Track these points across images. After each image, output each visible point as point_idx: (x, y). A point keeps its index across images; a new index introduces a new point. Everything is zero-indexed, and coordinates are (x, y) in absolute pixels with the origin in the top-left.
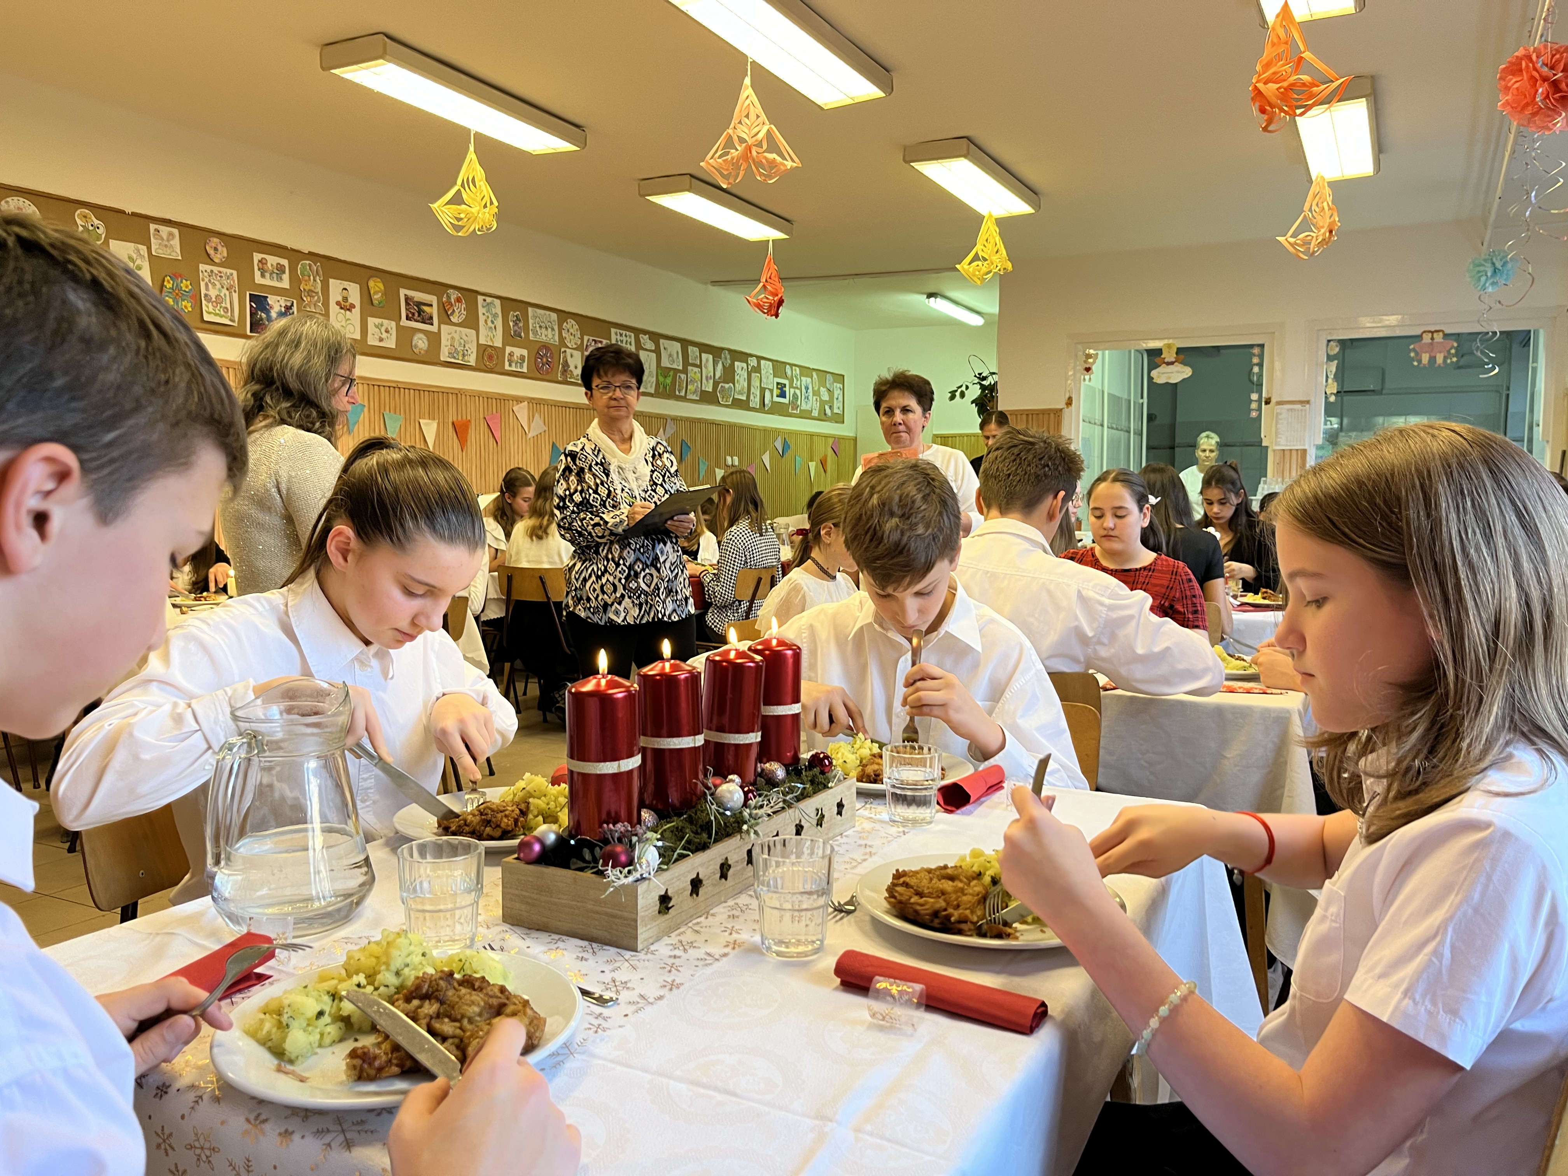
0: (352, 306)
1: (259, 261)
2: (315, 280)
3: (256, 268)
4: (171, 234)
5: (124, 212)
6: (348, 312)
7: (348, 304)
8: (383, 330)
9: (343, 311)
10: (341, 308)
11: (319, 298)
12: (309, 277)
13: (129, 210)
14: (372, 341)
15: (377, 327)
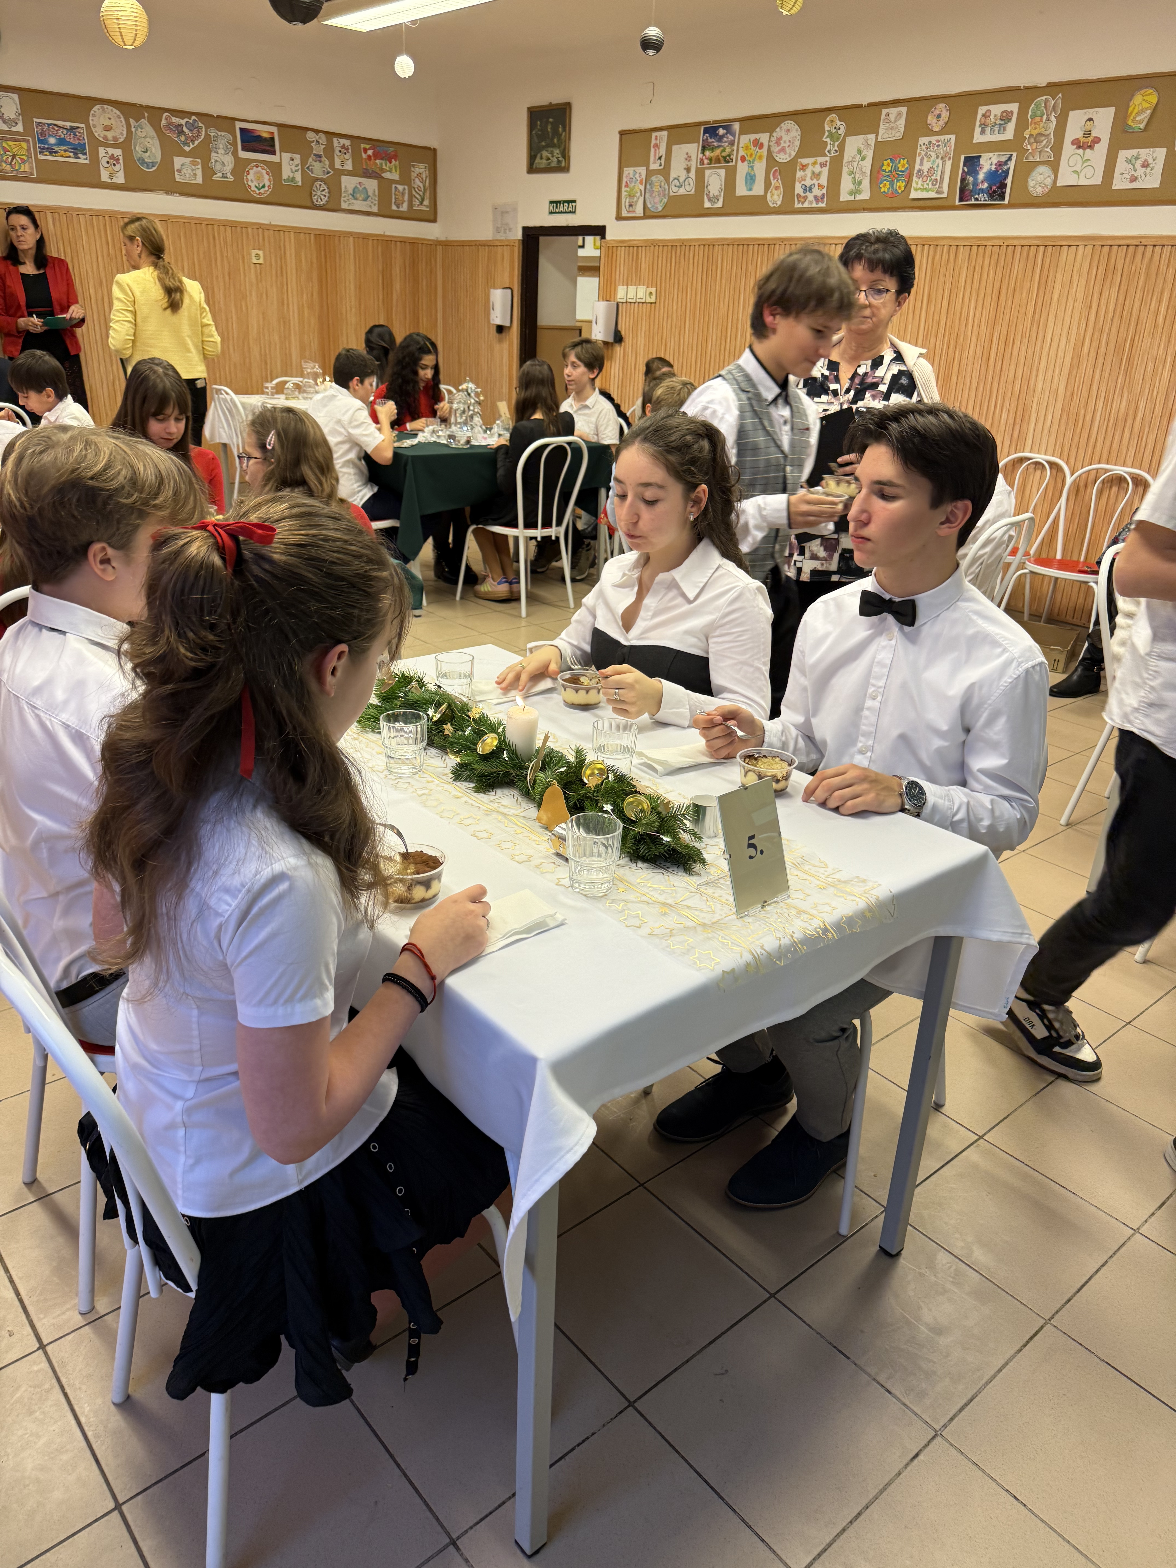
0: (1097, 140)
1: (984, 115)
2: (1048, 119)
3: (978, 123)
4: (899, 114)
5: (860, 106)
6: (1088, 151)
7: (1090, 139)
8: (1138, 163)
9: (1081, 151)
10: (1079, 147)
11: (1049, 142)
12: (1042, 117)
13: (865, 103)
14: (1120, 183)
15: (1129, 161)
